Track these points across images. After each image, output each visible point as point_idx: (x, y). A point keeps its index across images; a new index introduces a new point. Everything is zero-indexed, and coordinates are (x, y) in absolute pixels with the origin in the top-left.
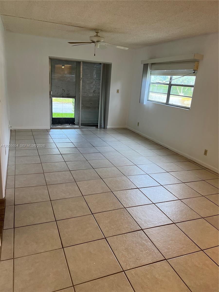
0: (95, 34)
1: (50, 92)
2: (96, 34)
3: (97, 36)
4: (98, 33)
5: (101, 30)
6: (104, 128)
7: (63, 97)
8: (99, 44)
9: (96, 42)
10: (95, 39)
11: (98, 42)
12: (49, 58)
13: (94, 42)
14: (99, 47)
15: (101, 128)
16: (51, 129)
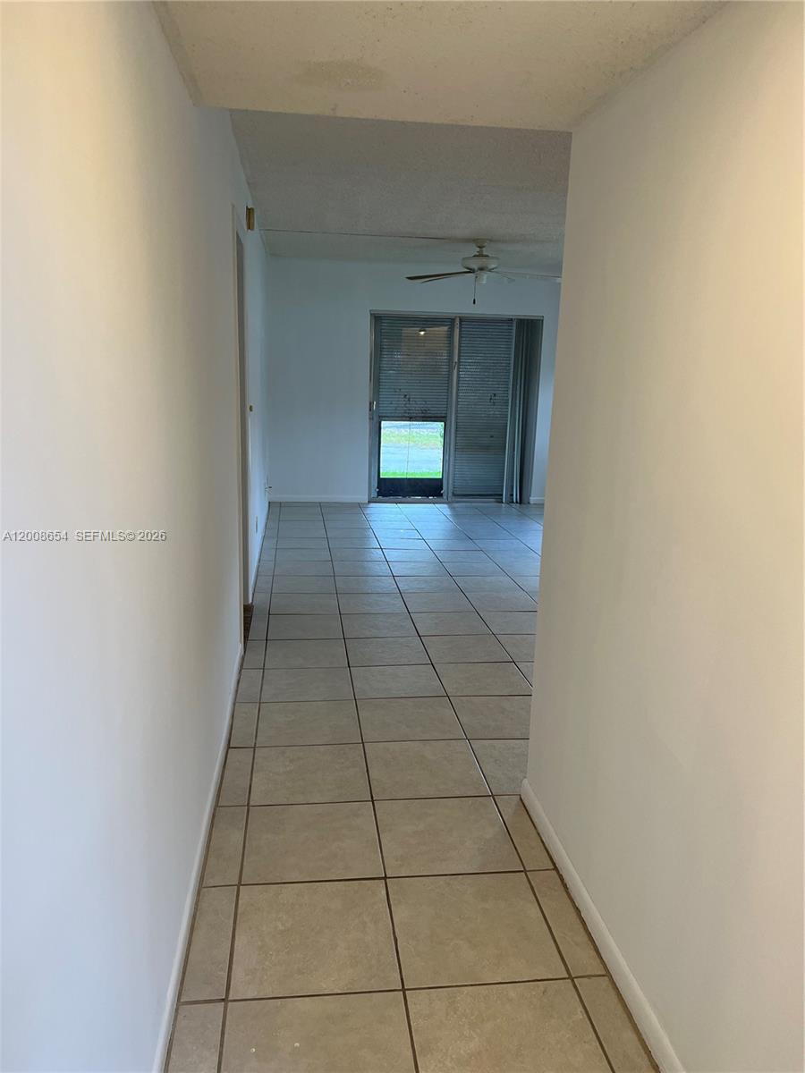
0: (475, 250)
1: (371, 404)
2: (478, 249)
3: (480, 255)
4: (484, 249)
5: (491, 241)
6: (520, 503)
7: (411, 419)
8: (485, 277)
9: (476, 269)
10: (474, 265)
11: (481, 269)
12: (371, 314)
13: (471, 271)
14: (484, 282)
15: (513, 502)
16: (369, 502)
